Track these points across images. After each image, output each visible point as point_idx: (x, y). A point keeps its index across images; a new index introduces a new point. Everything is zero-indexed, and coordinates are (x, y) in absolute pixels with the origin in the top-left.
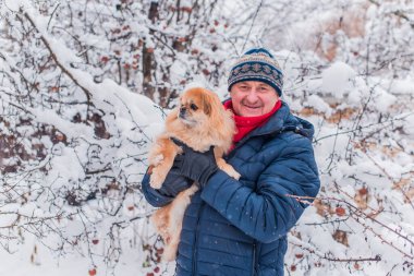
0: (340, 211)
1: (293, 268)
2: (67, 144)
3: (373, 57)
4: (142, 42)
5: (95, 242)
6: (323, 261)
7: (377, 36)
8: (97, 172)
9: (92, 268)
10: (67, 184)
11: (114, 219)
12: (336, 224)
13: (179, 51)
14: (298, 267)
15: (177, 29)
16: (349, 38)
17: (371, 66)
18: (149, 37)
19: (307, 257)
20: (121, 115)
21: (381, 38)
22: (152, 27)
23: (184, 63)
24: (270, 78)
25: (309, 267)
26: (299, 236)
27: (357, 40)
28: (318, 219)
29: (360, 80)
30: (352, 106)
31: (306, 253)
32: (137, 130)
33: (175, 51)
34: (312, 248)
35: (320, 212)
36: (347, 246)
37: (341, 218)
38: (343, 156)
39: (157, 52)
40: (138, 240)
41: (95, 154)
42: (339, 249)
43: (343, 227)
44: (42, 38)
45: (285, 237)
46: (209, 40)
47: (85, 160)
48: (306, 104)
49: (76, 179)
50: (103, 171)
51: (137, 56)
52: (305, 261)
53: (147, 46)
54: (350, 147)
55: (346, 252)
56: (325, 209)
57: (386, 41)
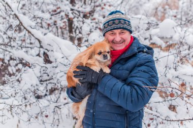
0: (172, 95)
1: (149, 125)
2: (30, 67)
3: (184, 19)
4: (67, 16)
5: (47, 116)
6: (164, 121)
7: (185, 9)
8: (46, 81)
10: (30, 87)
12: (170, 102)
13: (86, 19)
14: (151, 125)
15: (85, 8)
16: (172, 10)
17: (183, 23)
18: (70, 12)
19: (156, 119)
20: (56, 51)
21: (187, 8)
22: (73, 8)
23: (89, 25)
25: (157, 125)
26: (151, 109)
27: (175, 11)
28: (161, 99)
29: (179, 29)
30: (175, 42)
31: (155, 117)
32: (65, 58)
33: (84, 19)
34: (158, 115)
35: (161, 96)
36: (176, 112)
37: (173, 98)
38: (172, 67)
39: (75, 20)
41: (44, 72)
42: (172, 115)
43: (174, 103)
44: (15, 14)
46: (101, 13)
47: (39, 75)
48: (151, 41)
49: (35, 85)
50: (49, 80)
51: (64, 22)
52: (155, 121)
53: (70, 17)
54: (175, 62)
55: (176, 116)
56: (164, 95)
57: (190, 10)
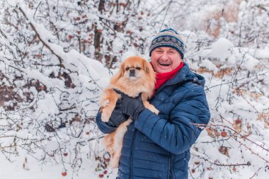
0: (224, 134)
1: (193, 171)
2: (47, 92)
3: (243, 35)
4: (94, 26)
5: (66, 155)
7: (246, 21)
8: (67, 110)
9: (64, 171)
10: (47, 117)
11: (78, 140)
12: (221, 142)
13: (118, 31)
14: (196, 170)
15: (116, 18)
16: (228, 22)
17: (242, 40)
18: (99, 22)
19: (203, 164)
20: (82, 73)
21: (249, 22)
22: (101, 16)
23: (122, 39)
24: (176, 45)
25: (204, 170)
27: (233, 24)
28: (210, 139)
29: (236, 50)
30: (230, 67)
31: (202, 161)
32: (93, 82)
33: (116, 31)
34: (206, 158)
35: (210, 134)
36: (228, 156)
37: (224, 138)
38: (225, 99)
39: (104, 32)
40: (92, 154)
41: (65, 98)
42: (223, 159)
43: (225, 144)
44: (30, 24)
45: (189, 151)
46: (138, 24)
47: (59, 102)
48: (201, 65)
49: (53, 114)
50: (70, 109)
51: (91, 35)
52: (201, 166)
53: (98, 28)
54: (230, 92)
55: (227, 160)
56: (213, 133)
57: (252, 24)
